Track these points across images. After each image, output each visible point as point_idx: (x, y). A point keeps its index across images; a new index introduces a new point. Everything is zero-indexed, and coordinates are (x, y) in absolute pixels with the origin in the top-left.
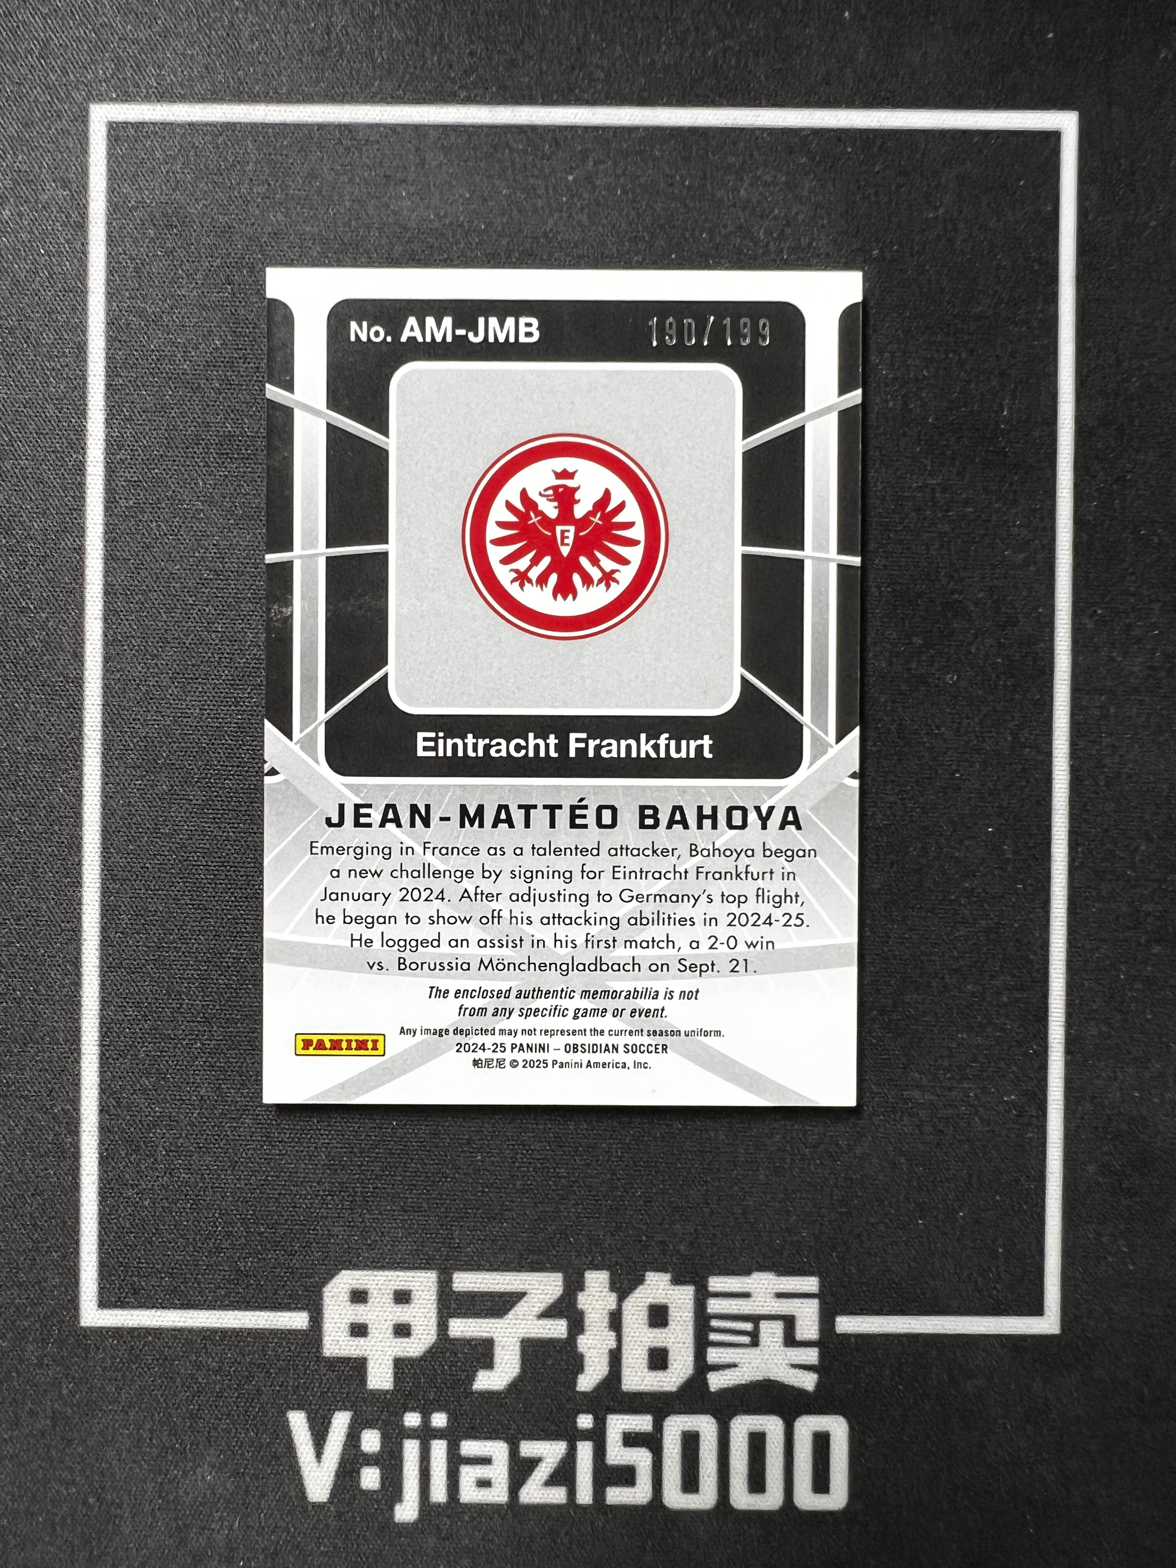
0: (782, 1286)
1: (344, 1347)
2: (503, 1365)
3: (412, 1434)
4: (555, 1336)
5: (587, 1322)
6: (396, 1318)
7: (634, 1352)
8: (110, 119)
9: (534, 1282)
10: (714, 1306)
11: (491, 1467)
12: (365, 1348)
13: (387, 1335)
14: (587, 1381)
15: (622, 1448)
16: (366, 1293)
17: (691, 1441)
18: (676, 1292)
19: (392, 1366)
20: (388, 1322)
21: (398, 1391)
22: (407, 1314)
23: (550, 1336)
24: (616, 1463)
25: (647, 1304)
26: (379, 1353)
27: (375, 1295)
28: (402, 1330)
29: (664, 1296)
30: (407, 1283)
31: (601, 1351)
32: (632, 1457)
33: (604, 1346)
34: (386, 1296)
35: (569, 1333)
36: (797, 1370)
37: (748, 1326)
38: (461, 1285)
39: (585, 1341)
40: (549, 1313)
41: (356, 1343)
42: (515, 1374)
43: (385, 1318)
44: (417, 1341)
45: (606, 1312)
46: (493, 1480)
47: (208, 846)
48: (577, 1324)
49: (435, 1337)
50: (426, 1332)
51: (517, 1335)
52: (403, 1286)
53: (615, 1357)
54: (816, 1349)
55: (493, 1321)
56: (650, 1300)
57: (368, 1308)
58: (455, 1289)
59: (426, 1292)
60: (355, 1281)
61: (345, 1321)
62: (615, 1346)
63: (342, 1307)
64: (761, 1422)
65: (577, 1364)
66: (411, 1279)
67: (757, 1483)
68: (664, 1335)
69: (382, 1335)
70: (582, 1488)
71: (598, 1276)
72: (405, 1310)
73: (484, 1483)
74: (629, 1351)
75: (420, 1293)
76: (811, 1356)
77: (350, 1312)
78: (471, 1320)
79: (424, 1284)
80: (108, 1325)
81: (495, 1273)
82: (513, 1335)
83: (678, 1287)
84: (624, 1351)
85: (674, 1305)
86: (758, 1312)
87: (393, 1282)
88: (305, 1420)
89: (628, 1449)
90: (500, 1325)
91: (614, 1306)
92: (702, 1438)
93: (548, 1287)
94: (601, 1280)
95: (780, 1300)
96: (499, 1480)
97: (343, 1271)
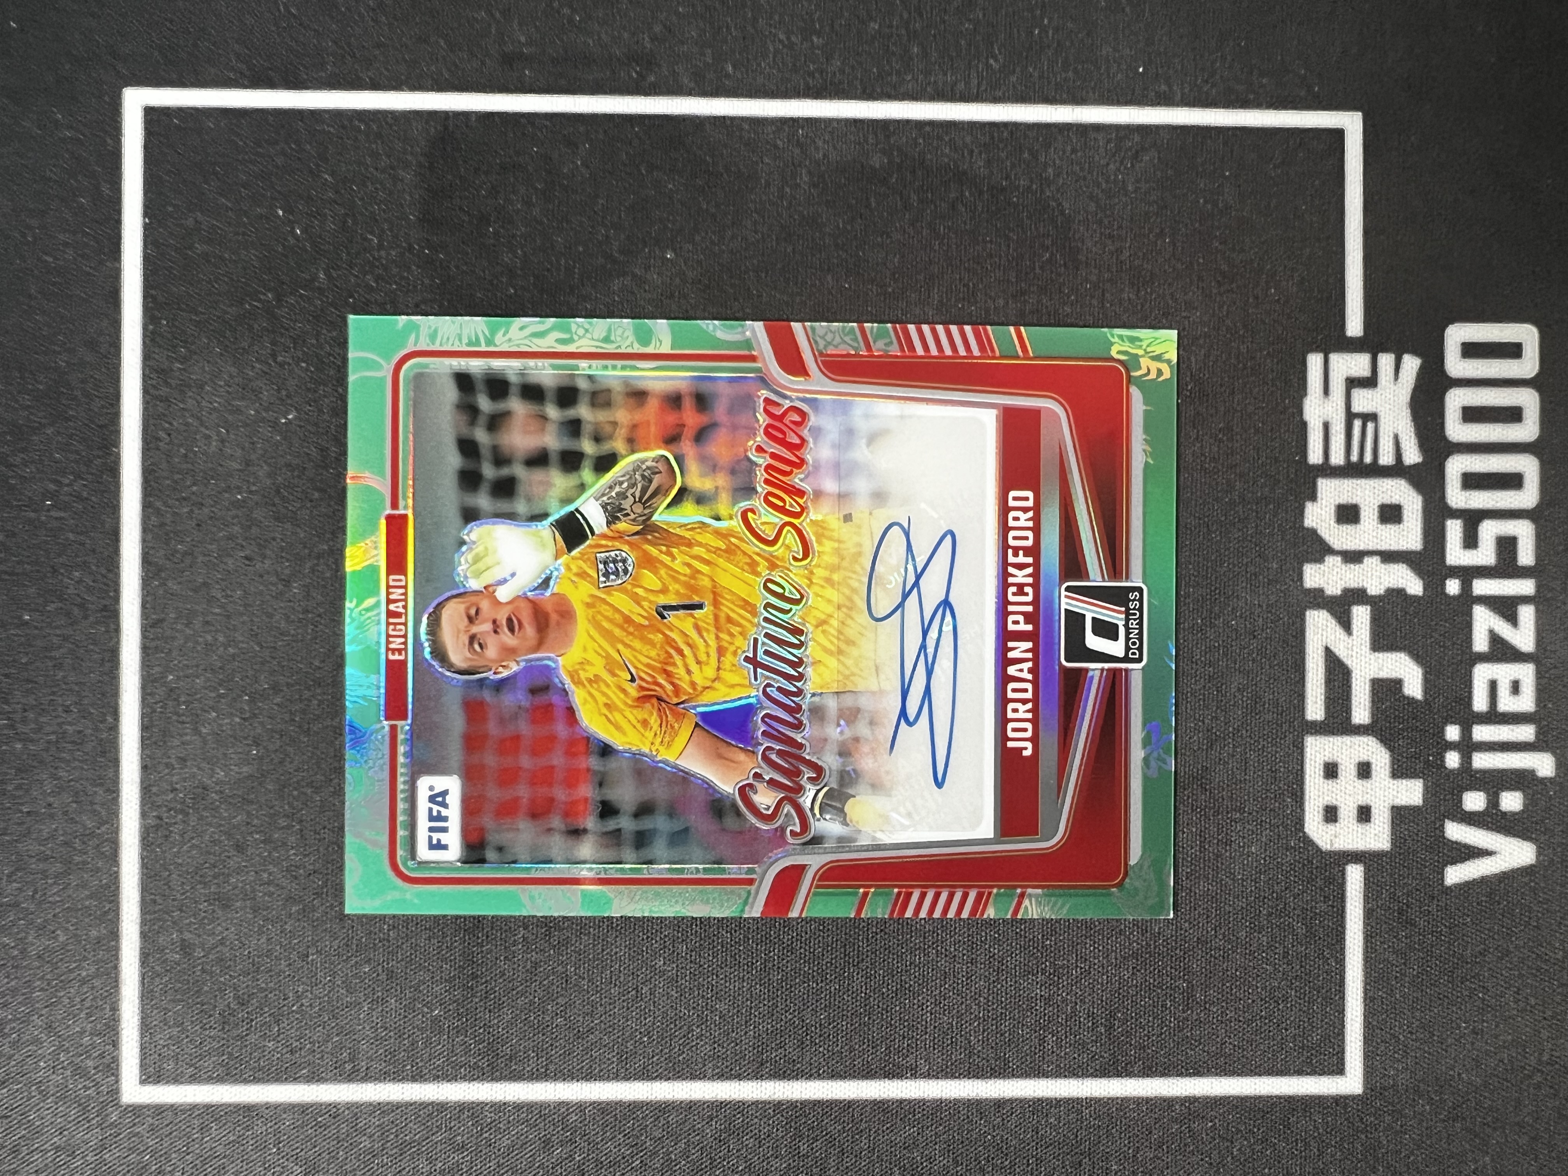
0: (1317, 390)
1: (1381, 829)
2: (1397, 669)
3: (1466, 759)
4: (1368, 617)
5: (1353, 585)
6: (1352, 777)
7: (1383, 538)
8: (138, 1082)
9: (1315, 639)
10: (1337, 458)
11: (1499, 681)
12: (1381, 808)
13: (1369, 785)
14: (1412, 585)
15: (1479, 549)
16: (1327, 806)
17: (1472, 481)
18: (1324, 496)
19: (1400, 781)
20: (1356, 784)
21: (1424, 774)
22: (1348, 764)
23: (1368, 622)
24: (1493, 556)
25: (1336, 525)
26: (1386, 794)
27: (1330, 798)
28: (1364, 770)
29: (1328, 509)
30: (1317, 767)
31: (1383, 571)
32: (1487, 540)
33: (1378, 568)
34: (1330, 787)
35: (1366, 604)
36: (1400, 375)
37: (1357, 424)
38: (1318, 712)
39: (1374, 588)
40: (1346, 625)
41: (1377, 817)
42: (1407, 658)
43: (1352, 788)
44: (1374, 756)
45: (1343, 566)
46: (1512, 678)
47: (881, 972)
48: (1357, 596)
49: (1370, 738)
50: (1365, 746)
51: (1367, 655)
52: (1319, 770)
53: (1389, 557)
54: (1380, 356)
55: (1354, 680)
56: (1332, 522)
57: (1342, 805)
58: (1323, 719)
59: (1326, 747)
60: (1316, 818)
61: (1355, 828)
62: (1378, 557)
63: (1342, 832)
64: (1452, 411)
65: (1396, 594)
66: (1313, 762)
67: (1513, 415)
68: (1367, 508)
69: (1369, 791)
70: (1519, 590)
71: (1308, 575)
72: (1344, 768)
73: (1516, 687)
74: (1383, 543)
75: (1326, 753)
76: (1386, 361)
77: (1346, 823)
78: (1353, 702)
79: (1317, 749)
80: (1361, 1065)
81: (1307, 678)
82: (1367, 660)
83: (1319, 495)
84: (1383, 548)
85: (1337, 498)
86: (1343, 414)
87: (1317, 781)
88: (1454, 867)
89: (1480, 544)
90: (1358, 672)
91: (1339, 559)
92: (1468, 469)
93: (1320, 625)
94: (1313, 572)
95: (1331, 391)
96: (1512, 672)
97: (1306, 830)
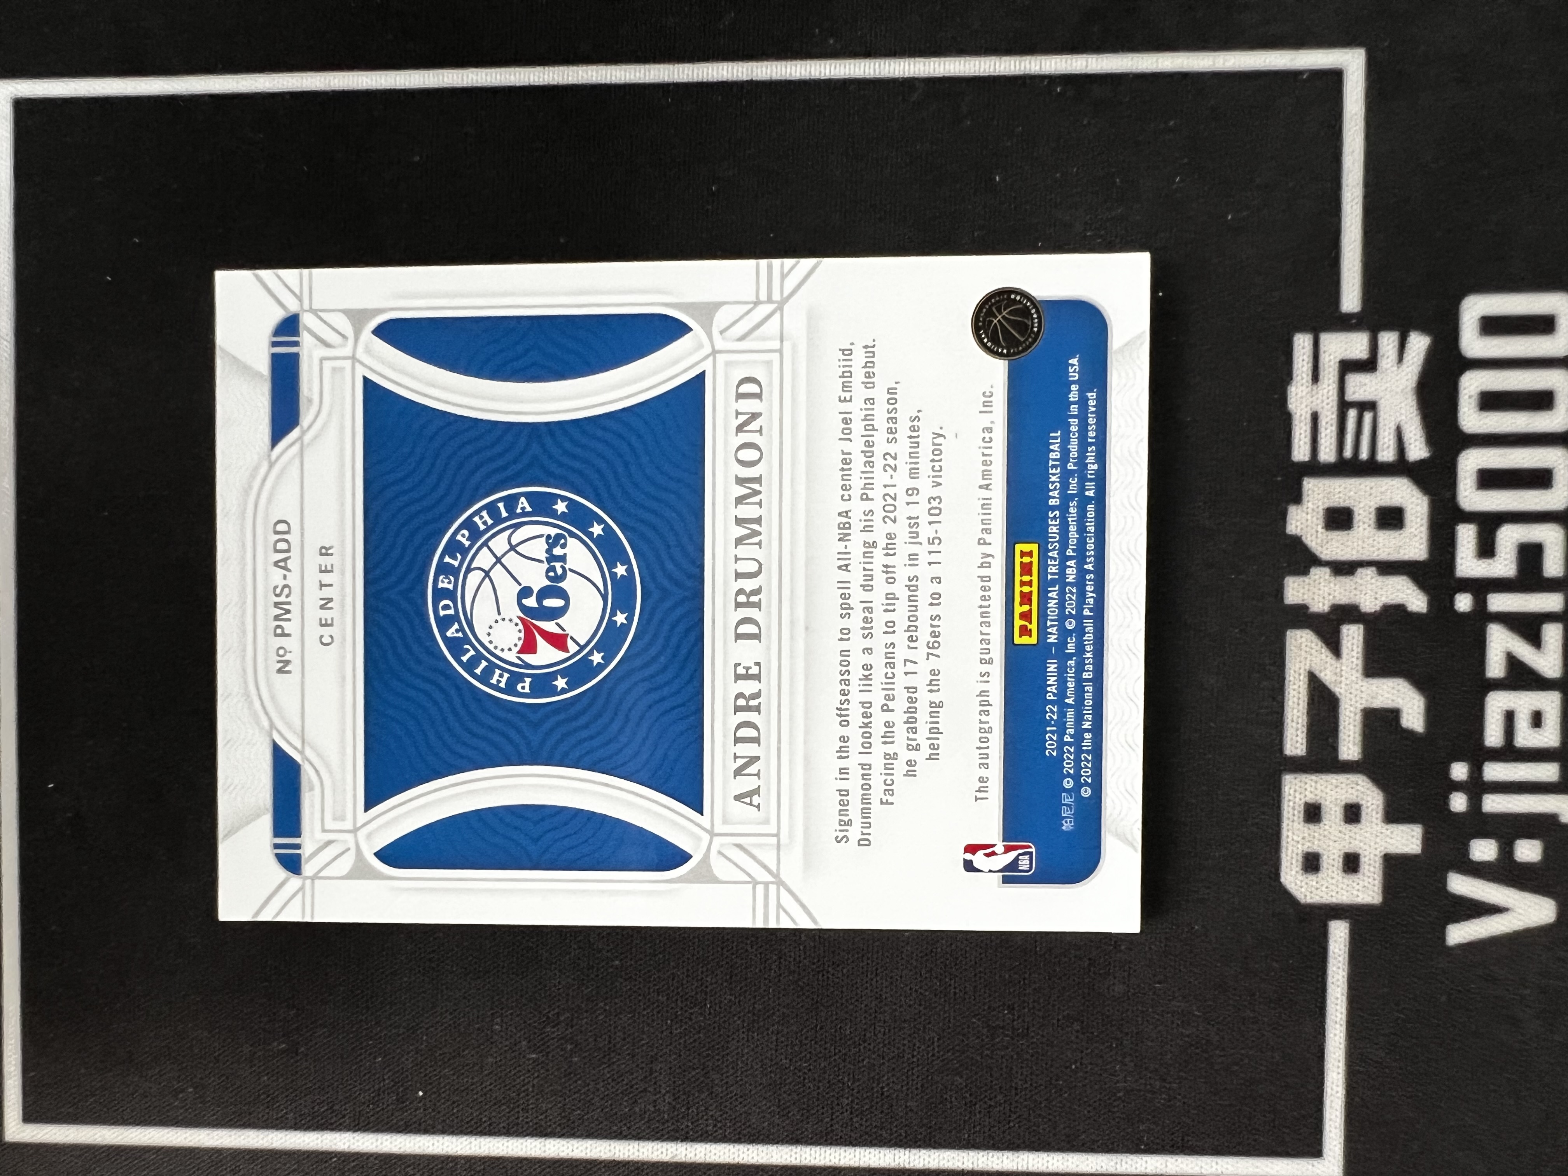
0: (1305, 376)
1: (1371, 880)
2: (1395, 697)
3: (1475, 802)
4: (1361, 638)
5: (1345, 601)
7: (1380, 546)
8: (21, 1120)
9: (1297, 663)
10: (1327, 454)
11: (1516, 712)
12: (1372, 856)
13: (1357, 830)
14: (1414, 601)
15: (1496, 558)
16: (1307, 854)
17: (1489, 479)
18: (1311, 499)
19: (1395, 826)
20: (1342, 829)
21: (1423, 819)
22: (1333, 806)
23: (1361, 644)
24: (1514, 566)
25: (1324, 530)
27: (1309, 844)
28: (1352, 814)
29: (1314, 513)
30: (1297, 807)
31: (1379, 584)
32: (1507, 548)
33: (1374, 581)
34: (1311, 832)
35: (1359, 622)
36: (1405, 355)
37: (1352, 414)
38: (1298, 745)
39: (1367, 603)
40: (1334, 646)
41: (1366, 867)
42: (1406, 684)
43: (1337, 833)
44: (1365, 797)
45: (1333, 578)
46: (1532, 708)
48: (1347, 613)
49: (1360, 776)
50: (1354, 786)
51: (1359, 681)
52: (1299, 812)
53: (1387, 568)
54: (1381, 334)
55: (1342, 710)
56: (1319, 528)
57: (1326, 853)
58: (1304, 754)
59: (1307, 786)
60: (1294, 867)
61: (1340, 878)
62: (1374, 569)
63: (1324, 882)
64: (1467, 397)
65: (1395, 612)
66: (1291, 804)
67: (1542, 401)
68: (1361, 512)
69: (1358, 837)
70: (1545, 605)
71: (1290, 589)
72: (1328, 810)
73: (1537, 720)
74: (1380, 552)
75: (1308, 793)
76: (1388, 341)
77: (1329, 873)
78: (1341, 734)
79: (1297, 789)
80: (1342, 1147)
81: (1286, 707)
82: (1359, 686)
83: (1305, 497)
84: (1380, 558)
85: (1326, 500)
86: (1335, 404)
87: (1296, 825)
88: (1457, 925)
89: (1498, 552)
90: (1348, 701)
91: (1327, 570)
92: (1485, 465)
93: (1303, 647)
94: (1295, 585)
95: (1321, 377)
96: (1533, 702)
97: (1282, 880)
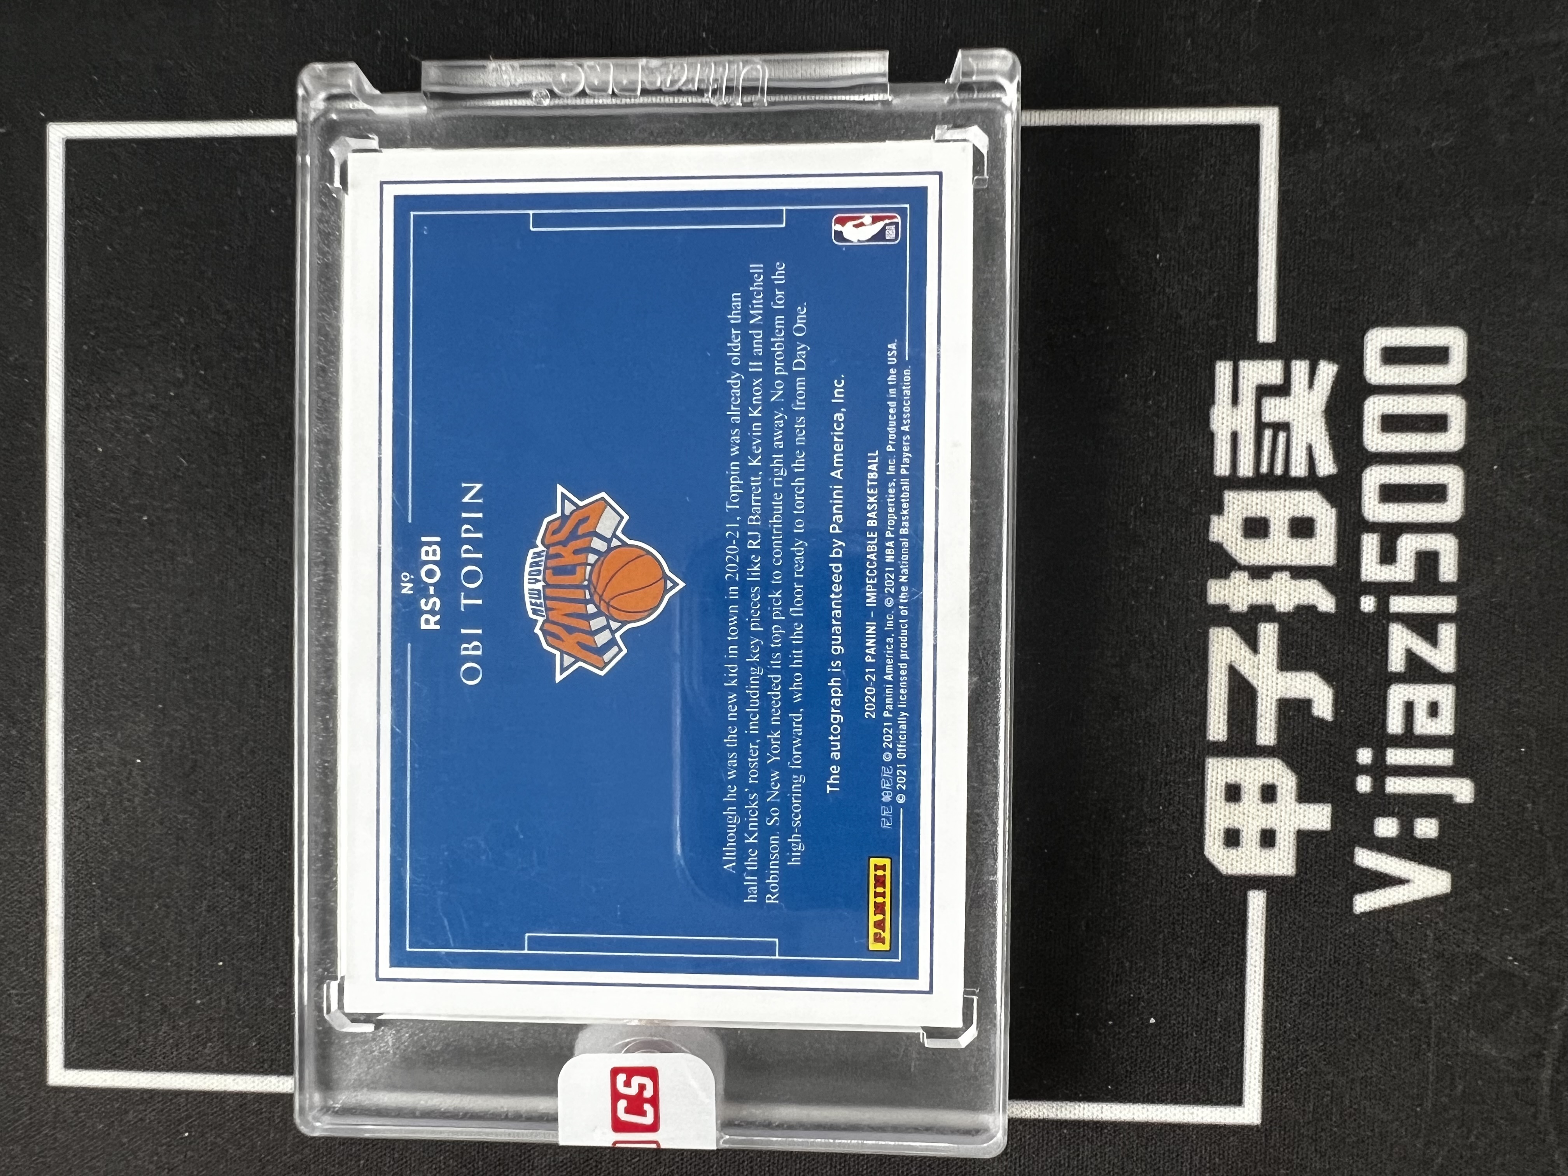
0: (1225, 399)
1: (1286, 854)
2: (1307, 689)
3: (1379, 784)
4: (1276, 635)
5: (1260, 600)
6: (1255, 799)
7: (1294, 553)
8: (63, 1066)
9: (1219, 658)
10: (1246, 469)
11: (1416, 701)
12: (1287, 832)
13: (1273, 809)
14: (1324, 602)
15: (1397, 565)
16: (1228, 830)
17: (1391, 493)
18: (1231, 510)
19: (1307, 805)
20: (1259, 807)
21: (1332, 799)
22: (1251, 787)
23: (1275, 640)
24: (1412, 571)
25: (1243, 539)
26: (1292, 818)
27: (1231, 821)
28: (1269, 794)
29: (1234, 523)
30: (1219, 788)
31: (1293, 587)
32: (1406, 555)
34: (1232, 810)
35: (1274, 622)
36: (1315, 382)
37: (1268, 434)
38: (1220, 731)
39: (1282, 603)
40: (1253, 643)
41: (1281, 841)
42: (1317, 677)
43: (1255, 810)
44: (1280, 779)
45: (1250, 582)
46: (1430, 699)
48: (1264, 612)
49: (1276, 760)
50: (1271, 769)
51: (1274, 674)
52: (1221, 792)
53: (1299, 572)
54: (1293, 362)
55: (1259, 700)
56: (1239, 536)
57: (1245, 828)
58: (1225, 740)
59: (1229, 768)
60: (1216, 842)
61: (1258, 852)
62: (1288, 573)
63: (1243, 855)
64: (1370, 420)
65: (1306, 612)
66: (1214, 784)
67: (1437, 423)
68: (1276, 521)
69: (1274, 814)
70: (1439, 607)
71: (1212, 590)
72: (1246, 790)
73: (1434, 710)
74: (1293, 558)
75: (1229, 775)
76: (1300, 368)
77: (1248, 847)
78: (1258, 722)
79: (1219, 771)
80: (1260, 1096)
81: (1209, 697)
82: (1274, 679)
83: (1226, 508)
84: (1293, 564)
85: (1244, 511)
86: (1253, 424)
87: (1218, 804)
88: (1364, 895)
89: (1398, 559)
90: (1264, 692)
91: (1246, 574)
92: (1387, 481)
93: (1224, 643)
94: (1217, 587)
95: (1240, 400)
96: (1430, 694)
97: (1206, 853)
